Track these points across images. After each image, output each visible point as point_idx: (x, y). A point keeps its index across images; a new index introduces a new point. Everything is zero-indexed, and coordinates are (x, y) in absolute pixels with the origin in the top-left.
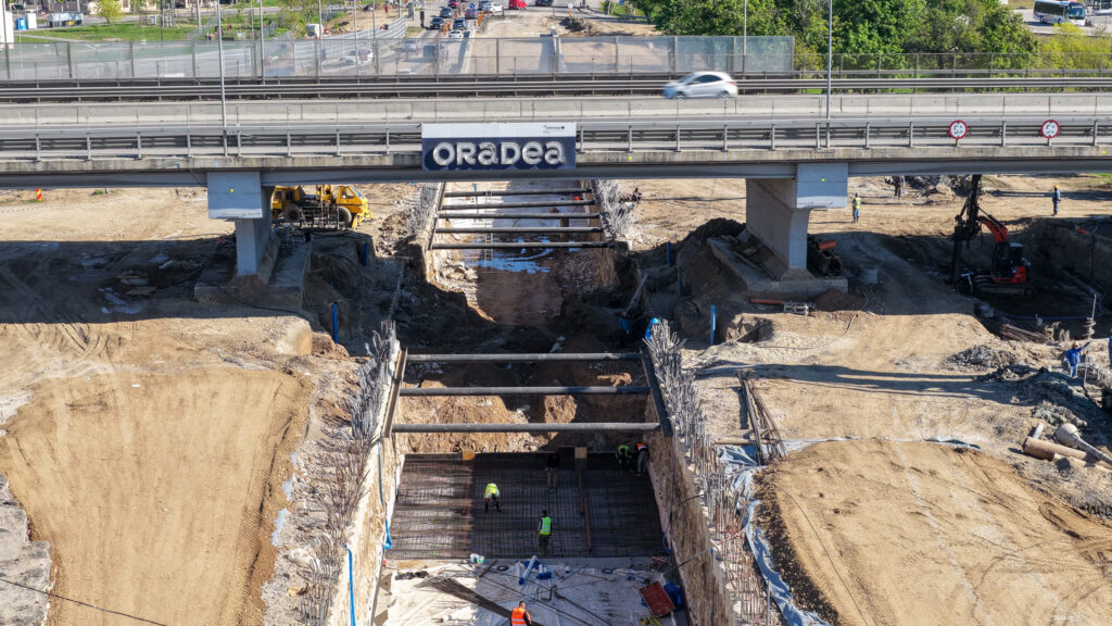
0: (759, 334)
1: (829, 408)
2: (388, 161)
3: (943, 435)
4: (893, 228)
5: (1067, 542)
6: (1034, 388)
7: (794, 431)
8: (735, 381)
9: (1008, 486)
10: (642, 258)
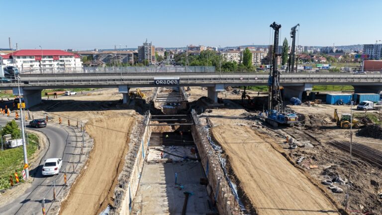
0: (210, 112)
1: (221, 121)
2: (149, 83)
3: (239, 124)
4: (232, 98)
5: (259, 137)
6: (254, 118)
7: (215, 124)
8: (206, 118)
9: (249, 130)
10: (191, 103)
